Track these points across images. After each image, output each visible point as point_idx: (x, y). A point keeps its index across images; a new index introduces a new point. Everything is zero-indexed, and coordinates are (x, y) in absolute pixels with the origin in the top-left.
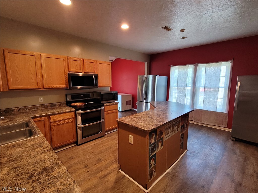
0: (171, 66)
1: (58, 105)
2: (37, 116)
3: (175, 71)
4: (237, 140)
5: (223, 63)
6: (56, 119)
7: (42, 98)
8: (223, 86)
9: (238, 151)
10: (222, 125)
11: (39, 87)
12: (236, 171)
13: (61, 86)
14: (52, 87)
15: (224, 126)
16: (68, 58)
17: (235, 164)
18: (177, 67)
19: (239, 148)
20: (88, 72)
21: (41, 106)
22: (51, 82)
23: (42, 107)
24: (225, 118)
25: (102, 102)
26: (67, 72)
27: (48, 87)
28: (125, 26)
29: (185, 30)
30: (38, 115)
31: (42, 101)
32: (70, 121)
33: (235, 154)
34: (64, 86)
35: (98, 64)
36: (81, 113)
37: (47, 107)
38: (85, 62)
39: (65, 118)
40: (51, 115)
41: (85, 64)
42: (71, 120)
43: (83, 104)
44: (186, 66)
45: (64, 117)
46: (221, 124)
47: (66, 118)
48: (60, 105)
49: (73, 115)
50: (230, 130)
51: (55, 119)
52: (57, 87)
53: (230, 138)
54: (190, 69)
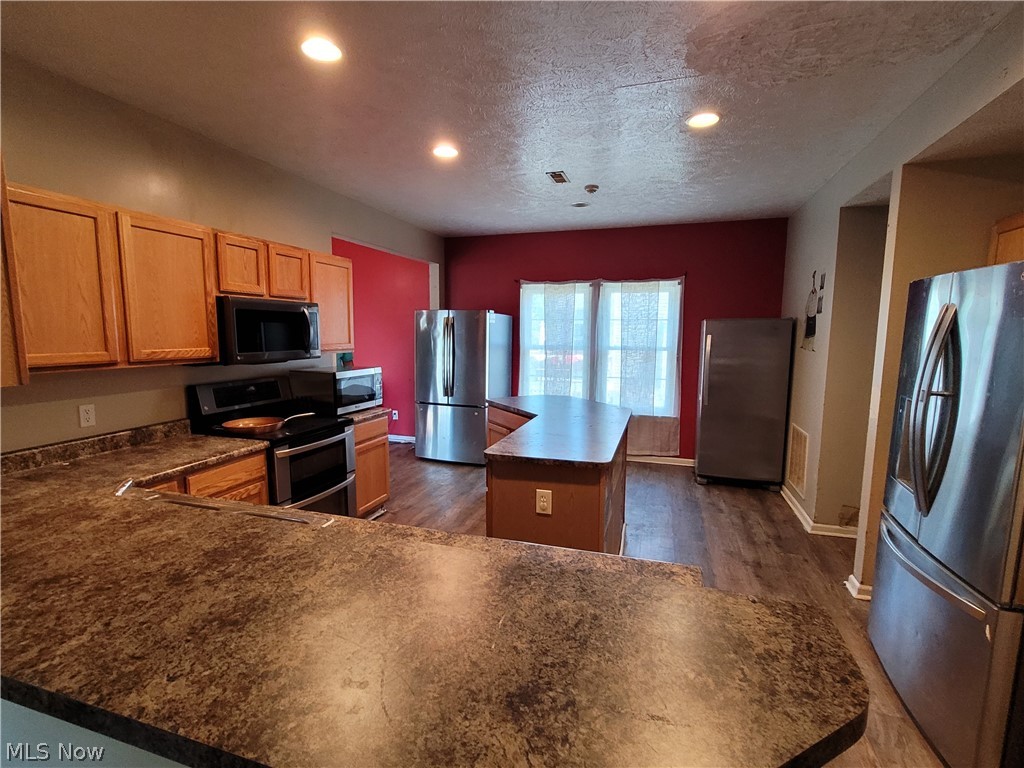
0: (522, 281)
1: (159, 434)
2: (142, 479)
3: (535, 298)
4: (713, 482)
5: (662, 283)
6: (208, 487)
7: (91, 407)
8: (664, 345)
9: (723, 505)
10: (669, 450)
11: (113, 359)
12: (740, 544)
13: (194, 349)
14: (162, 355)
15: (672, 454)
16: (216, 236)
17: (731, 531)
18: (541, 286)
19: (722, 499)
20: (284, 294)
21: (93, 445)
22: (157, 333)
23: (97, 447)
24: (673, 430)
25: (340, 411)
26: (215, 293)
27: (148, 355)
28: (445, 151)
29: (597, 187)
30: (148, 478)
31: (93, 422)
32: (252, 493)
33: (721, 511)
34: (204, 351)
35: (314, 263)
36: (290, 457)
37: (116, 448)
38: (273, 252)
39: (236, 480)
40: (193, 471)
41: (275, 260)
42: (256, 487)
43: (280, 424)
44: (569, 286)
45: (233, 477)
46: (664, 450)
47: (239, 482)
48: (166, 436)
49: (262, 464)
50: (689, 462)
51: (205, 488)
52: (180, 355)
53: (696, 480)
54: (579, 294)
